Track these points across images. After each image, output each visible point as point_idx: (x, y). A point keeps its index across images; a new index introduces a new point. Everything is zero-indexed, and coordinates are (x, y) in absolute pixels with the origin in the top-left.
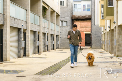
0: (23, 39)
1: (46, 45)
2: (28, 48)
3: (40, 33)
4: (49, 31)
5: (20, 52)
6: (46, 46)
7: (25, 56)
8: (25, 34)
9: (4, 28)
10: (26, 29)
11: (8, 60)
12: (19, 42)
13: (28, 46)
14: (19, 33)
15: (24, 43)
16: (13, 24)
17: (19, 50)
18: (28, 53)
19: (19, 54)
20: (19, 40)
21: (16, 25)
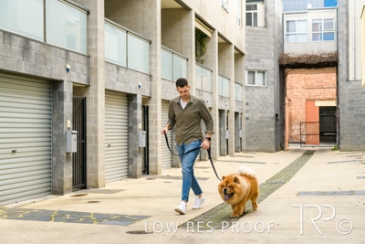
0: (140, 126)
2: (156, 150)
4: (213, 101)
5: (135, 162)
7: (148, 174)
8: (146, 110)
9: (90, 96)
10: (150, 98)
11: (100, 184)
12: (131, 134)
13: (156, 145)
14: (131, 109)
15: (145, 136)
16: (113, 84)
17: (131, 156)
18: (156, 165)
19: (130, 166)
20: (130, 129)
21: (123, 85)
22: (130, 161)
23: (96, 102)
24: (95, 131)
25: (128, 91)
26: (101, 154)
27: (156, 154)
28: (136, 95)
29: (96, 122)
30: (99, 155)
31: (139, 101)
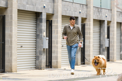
0: (44, 34)
1: (104, 47)
2: (57, 51)
3: (87, 20)
5: (40, 59)
6: (103, 50)
7: (51, 67)
8: (50, 23)
9: (7, 14)
10: (53, 14)
11: (13, 70)
12: (38, 40)
13: (57, 48)
14: (38, 22)
15: (48, 41)
16: (24, 6)
17: (38, 54)
18: (57, 62)
19: (37, 61)
20: (37, 36)
21: (31, 6)
22: (37, 58)
23: (12, 18)
24: (11, 36)
25: (35, 11)
26: (14, 51)
27: (57, 53)
28: (41, 13)
29: (11, 31)
30: (13, 52)
31: (44, 17)
